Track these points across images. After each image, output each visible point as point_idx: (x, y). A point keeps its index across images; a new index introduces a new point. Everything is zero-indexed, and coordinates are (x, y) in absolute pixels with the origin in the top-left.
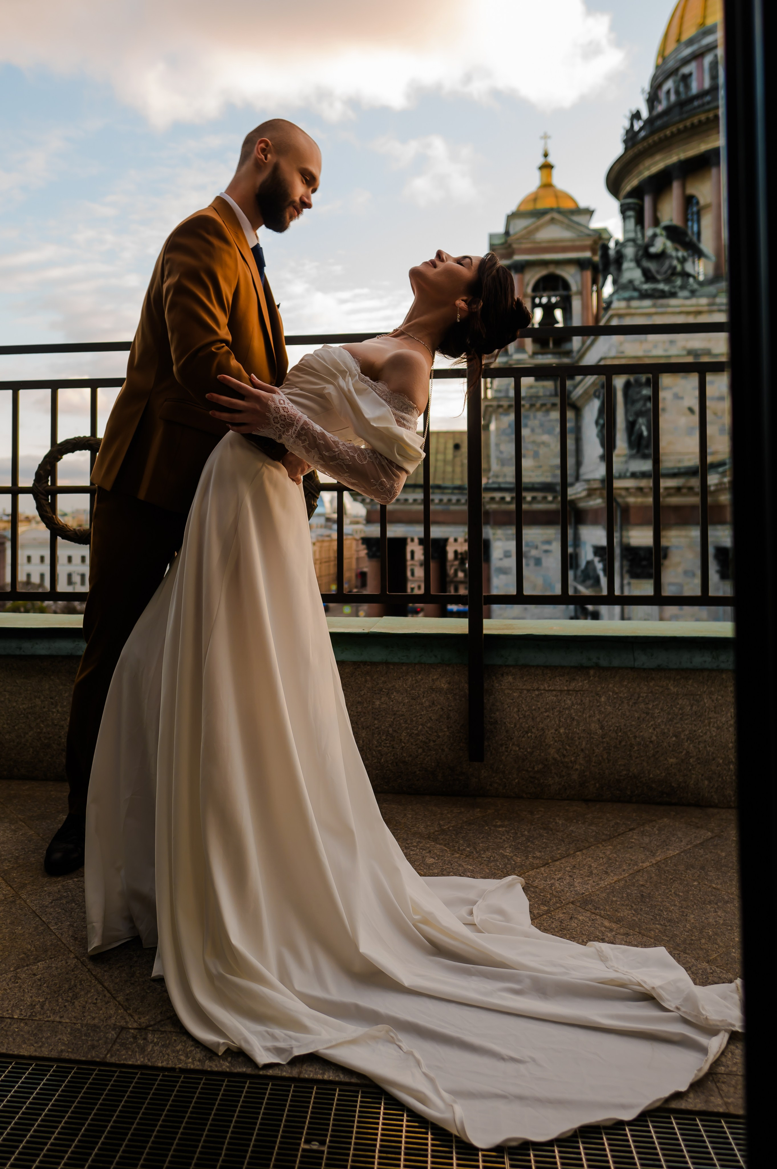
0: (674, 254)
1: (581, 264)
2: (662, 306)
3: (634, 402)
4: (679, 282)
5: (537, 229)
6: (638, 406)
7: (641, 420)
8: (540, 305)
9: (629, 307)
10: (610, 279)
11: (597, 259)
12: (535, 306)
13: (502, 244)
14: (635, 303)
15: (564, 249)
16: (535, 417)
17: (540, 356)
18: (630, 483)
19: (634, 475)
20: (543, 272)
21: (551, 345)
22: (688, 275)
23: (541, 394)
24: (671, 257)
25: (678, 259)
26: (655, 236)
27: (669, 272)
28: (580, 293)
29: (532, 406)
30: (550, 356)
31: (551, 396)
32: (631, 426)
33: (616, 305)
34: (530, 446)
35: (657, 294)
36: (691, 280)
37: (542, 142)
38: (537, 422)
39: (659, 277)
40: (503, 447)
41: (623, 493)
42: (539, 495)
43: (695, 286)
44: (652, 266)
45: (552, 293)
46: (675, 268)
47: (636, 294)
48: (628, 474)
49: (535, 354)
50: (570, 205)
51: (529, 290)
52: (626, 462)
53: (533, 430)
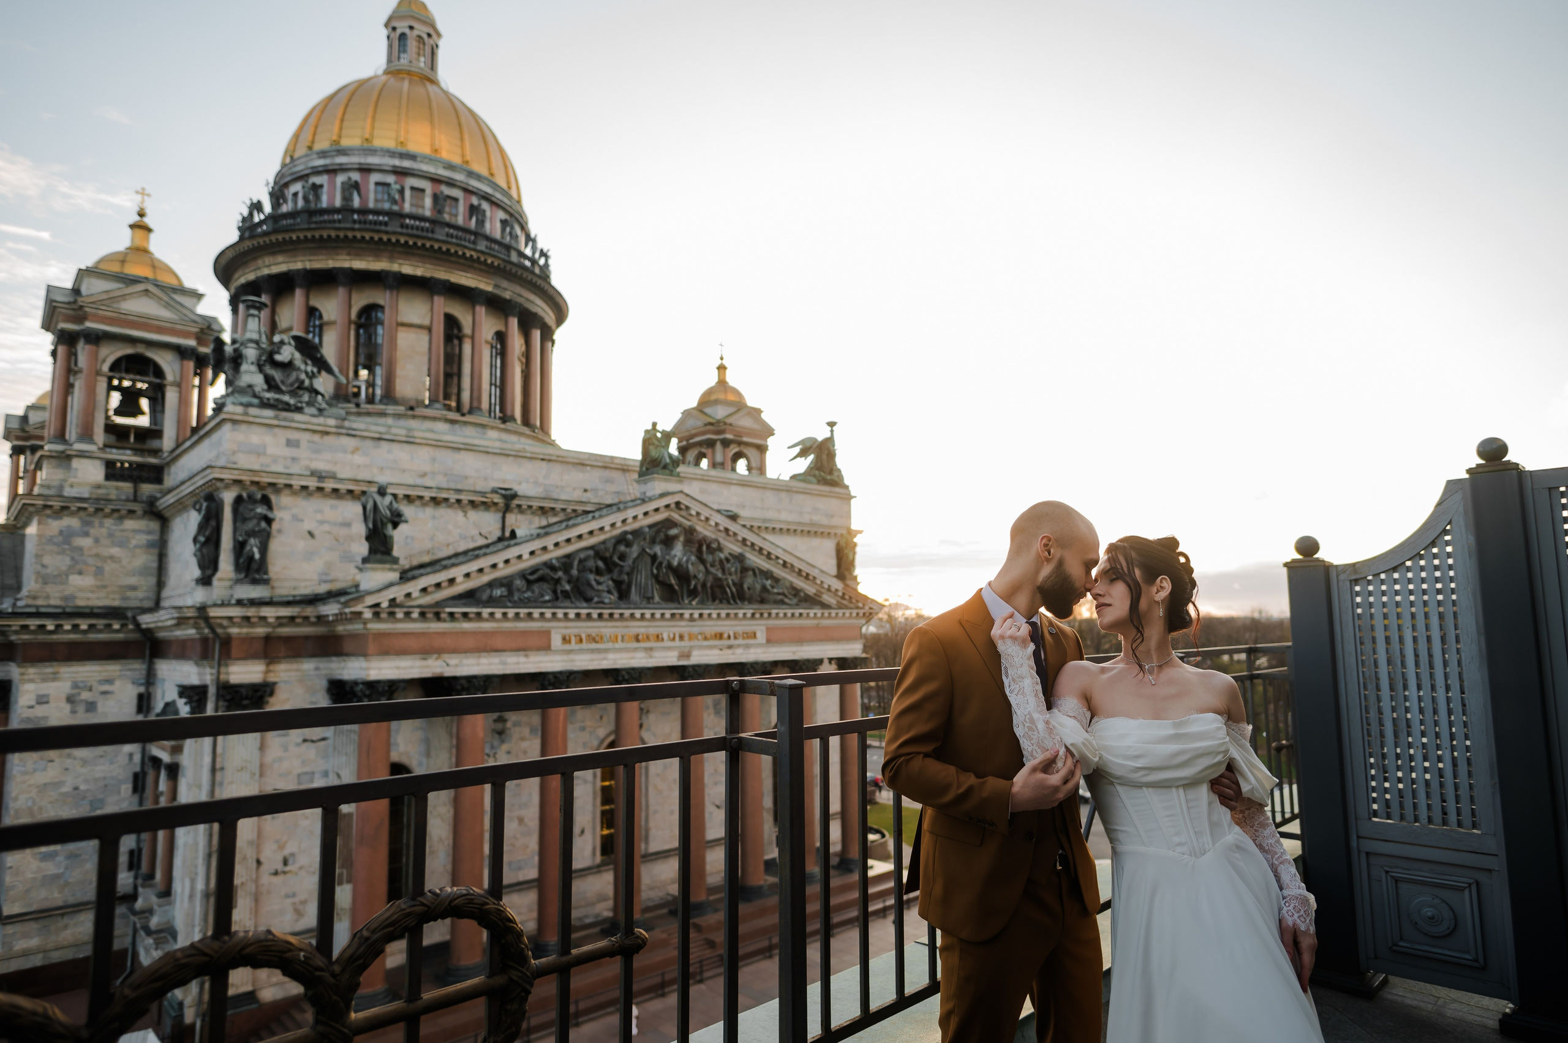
0: (303, 367)
1: (182, 352)
2: (285, 419)
3: (245, 520)
4: (306, 397)
5: (124, 297)
6: (251, 525)
7: (252, 541)
8: (118, 388)
9: (246, 414)
10: (222, 378)
11: (206, 350)
12: (111, 388)
13: (69, 303)
14: (253, 411)
15: (160, 330)
16: (101, 525)
17: (114, 451)
18: (236, 612)
19: (240, 603)
20: (129, 350)
21: (132, 439)
22: (317, 393)
23: (113, 497)
24: (299, 369)
25: (306, 373)
26: (282, 343)
27: (296, 385)
28: (178, 385)
29: (98, 510)
30: (129, 452)
31: (127, 500)
32: (239, 547)
33: (229, 408)
34: (91, 561)
35: (280, 406)
36: (320, 397)
37: (139, 198)
38: (104, 531)
39: (284, 388)
40: (47, 560)
41: (225, 623)
42: (100, 623)
43: (324, 405)
44: (277, 375)
45: (138, 377)
46: (303, 382)
47: (256, 401)
48: (233, 602)
49: (106, 446)
50: (173, 282)
51: (106, 368)
52: (231, 587)
53: (97, 541)
